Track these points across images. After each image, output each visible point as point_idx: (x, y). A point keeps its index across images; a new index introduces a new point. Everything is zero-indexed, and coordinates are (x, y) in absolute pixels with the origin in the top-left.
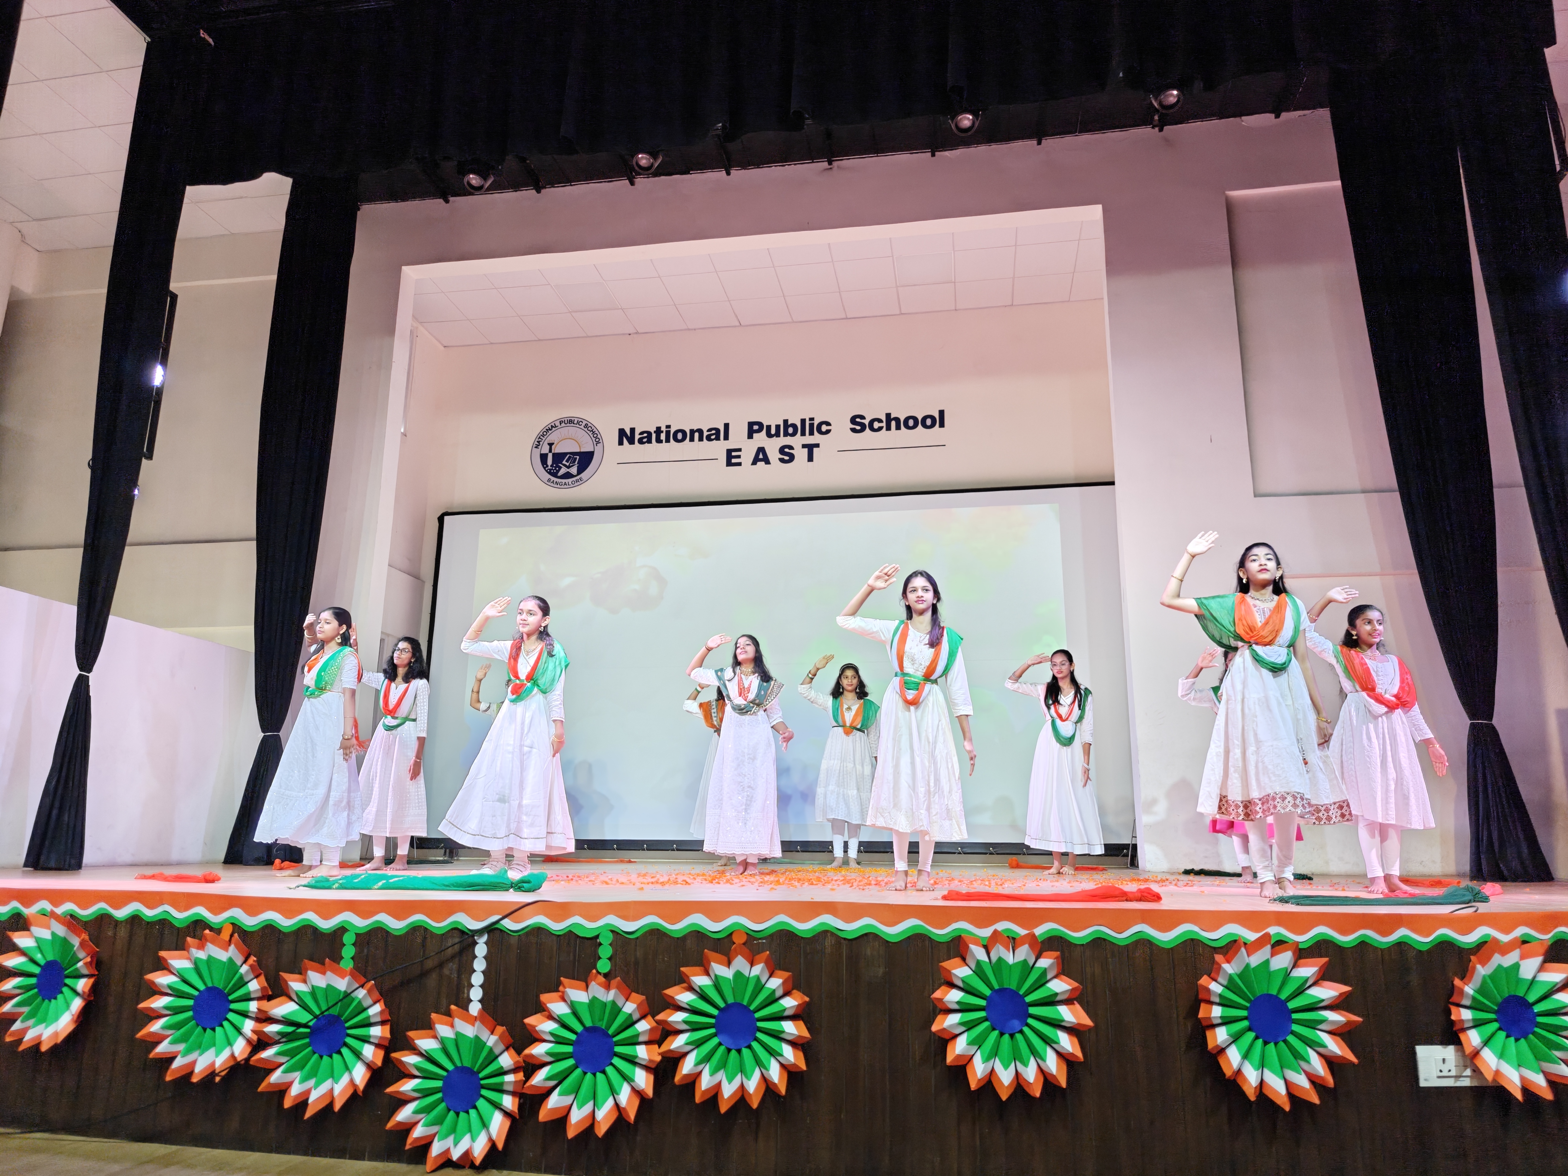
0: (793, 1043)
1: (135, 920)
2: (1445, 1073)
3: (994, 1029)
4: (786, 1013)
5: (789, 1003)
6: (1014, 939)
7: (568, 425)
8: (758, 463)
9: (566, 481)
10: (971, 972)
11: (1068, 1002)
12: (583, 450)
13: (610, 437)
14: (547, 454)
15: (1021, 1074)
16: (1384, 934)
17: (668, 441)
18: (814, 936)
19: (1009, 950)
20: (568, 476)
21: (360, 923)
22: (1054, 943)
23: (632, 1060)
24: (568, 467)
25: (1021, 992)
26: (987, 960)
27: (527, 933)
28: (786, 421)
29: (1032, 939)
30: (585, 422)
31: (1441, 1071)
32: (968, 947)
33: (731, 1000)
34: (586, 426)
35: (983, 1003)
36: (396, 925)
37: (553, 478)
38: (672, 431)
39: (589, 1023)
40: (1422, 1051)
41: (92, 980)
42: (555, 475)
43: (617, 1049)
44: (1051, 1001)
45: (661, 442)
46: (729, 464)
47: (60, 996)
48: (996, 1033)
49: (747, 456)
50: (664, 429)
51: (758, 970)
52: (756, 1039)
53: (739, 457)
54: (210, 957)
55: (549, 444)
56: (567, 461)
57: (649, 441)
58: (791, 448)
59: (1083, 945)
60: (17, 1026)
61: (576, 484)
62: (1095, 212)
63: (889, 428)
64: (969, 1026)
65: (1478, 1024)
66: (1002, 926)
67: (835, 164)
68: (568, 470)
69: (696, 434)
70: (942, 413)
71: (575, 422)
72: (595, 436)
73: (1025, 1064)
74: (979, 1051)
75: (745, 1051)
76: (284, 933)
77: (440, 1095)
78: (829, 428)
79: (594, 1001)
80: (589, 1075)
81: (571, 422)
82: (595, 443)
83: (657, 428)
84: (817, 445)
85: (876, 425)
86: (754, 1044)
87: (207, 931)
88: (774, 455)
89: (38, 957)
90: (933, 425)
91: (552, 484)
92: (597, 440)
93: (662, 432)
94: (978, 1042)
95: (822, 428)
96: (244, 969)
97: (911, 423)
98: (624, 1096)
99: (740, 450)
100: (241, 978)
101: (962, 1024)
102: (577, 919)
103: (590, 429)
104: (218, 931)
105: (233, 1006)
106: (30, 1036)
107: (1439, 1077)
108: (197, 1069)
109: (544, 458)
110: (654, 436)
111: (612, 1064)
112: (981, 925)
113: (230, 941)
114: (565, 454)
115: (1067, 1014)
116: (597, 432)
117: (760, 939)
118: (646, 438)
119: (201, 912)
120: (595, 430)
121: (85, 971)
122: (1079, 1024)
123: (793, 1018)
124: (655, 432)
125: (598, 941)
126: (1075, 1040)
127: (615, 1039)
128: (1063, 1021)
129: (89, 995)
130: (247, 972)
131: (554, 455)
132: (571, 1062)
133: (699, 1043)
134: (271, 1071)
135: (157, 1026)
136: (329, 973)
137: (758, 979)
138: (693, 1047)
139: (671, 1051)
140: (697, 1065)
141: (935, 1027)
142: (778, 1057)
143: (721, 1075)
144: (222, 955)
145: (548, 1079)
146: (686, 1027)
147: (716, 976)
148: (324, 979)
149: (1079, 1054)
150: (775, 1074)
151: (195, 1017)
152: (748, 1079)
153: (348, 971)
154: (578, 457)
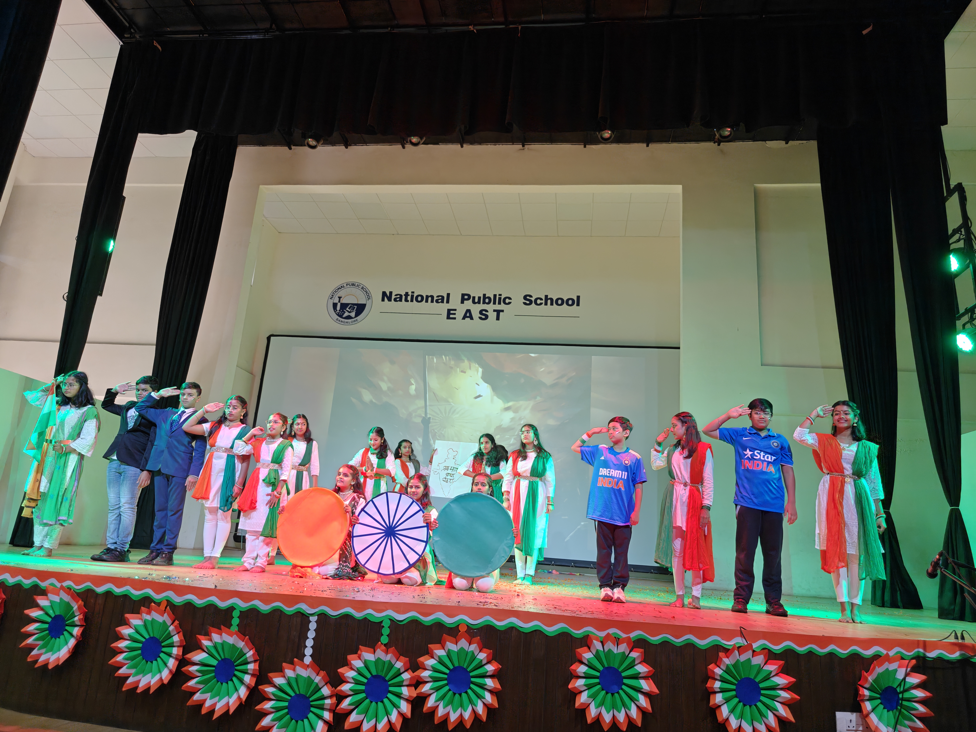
0: (491, 691)
1: (108, 593)
2: (851, 728)
3: (603, 690)
4: (488, 674)
5: (490, 668)
6: (618, 639)
7: (351, 286)
8: (466, 319)
9: (348, 320)
10: (593, 656)
11: (645, 678)
12: (359, 303)
13: (377, 296)
14: (337, 303)
15: (616, 717)
16: (822, 648)
17: (412, 301)
18: (506, 630)
19: (615, 645)
20: (349, 317)
21: (242, 605)
22: (639, 644)
23: (399, 696)
24: (350, 312)
25: (620, 670)
26: (602, 650)
27: (341, 617)
28: (484, 295)
29: (628, 640)
30: (362, 286)
31: (849, 727)
32: (592, 641)
33: (456, 665)
34: (363, 288)
35: (598, 674)
36: (264, 608)
37: (339, 318)
38: (415, 295)
39: (374, 673)
40: (839, 715)
41: (82, 629)
42: (341, 316)
43: (391, 689)
44: (636, 677)
45: (408, 301)
46: (448, 318)
47: (62, 637)
48: (604, 692)
49: (460, 314)
50: (410, 294)
51: (473, 647)
52: (470, 688)
53: (455, 314)
54: (153, 619)
55: (339, 297)
56: (349, 309)
57: (401, 300)
58: (487, 311)
59: (656, 645)
60: (35, 652)
61: (354, 323)
62: (678, 189)
63: (546, 304)
64: (589, 687)
65: (871, 699)
66: (613, 631)
67: (526, 147)
68: (350, 314)
69: (429, 298)
70: (578, 297)
71: (356, 285)
72: (368, 294)
73: (619, 712)
75: (464, 695)
76: (198, 608)
77: (286, 711)
78: (510, 301)
79: (378, 660)
80: (374, 703)
81: (353, 285)
82: (367, 299)
83: (406, 292)
84: (503, 311)
85: (539, 302)
86: (469, 691)
87: (152, 604)
88: (476, 314)
89: (51, 612)
90: (573, 304)
91: (339, 322)
92: (369, 297)
93: (409, 295)
94: (593, 697)
95: (506, 301)
96: (172, 628)
97: (560, 302)
98: (394, 716)
99: (455, 310)
100: (169, 633)
101: (585, 685)
102: (370, 611)
103: (364, 290)
104: (159, 604)
105: (164, 650)
106: (42, 658)
107: (847, 730)
108: (141, 685)
109: (335, 305)
110: (404, 297)
111: (387, 697)
112: (600, 629)
113: (165, 610)
114: (348, 304)
115: (644, 685)
116: (369, 292)
117: (475, 629)
118: (399, 298)
119: (149, 592)
120: (368, 291)
121: (78, 623)
122: (651, 691)
123: (491, 677)
124: (404, 295)
125: (382, 625)
126: (648, 700)
127: (389, 683)
128: (642, 689)
129: (80, 638)
130: (173, 630)
131: (341, 304)
132: (364, 695)
133: (437, 689)
134: (194, 693)
135: (120, 658)
136: (223, 634)
137: (473, 653)
138: (433, 691)
139: (421, 693)
140: (436, 701)
141: (570, 686)
142: (482, 700)
143: (449, 708)
144: (159, 619)
145: (350, 705)
146: (430, 680)
147: (449, 650)
148: (221, 638)
149: (650, 709)
150: (480, 709)
151: (142, 654)
152: (465, 711)
153: (236, 633)
154: (356, 307)
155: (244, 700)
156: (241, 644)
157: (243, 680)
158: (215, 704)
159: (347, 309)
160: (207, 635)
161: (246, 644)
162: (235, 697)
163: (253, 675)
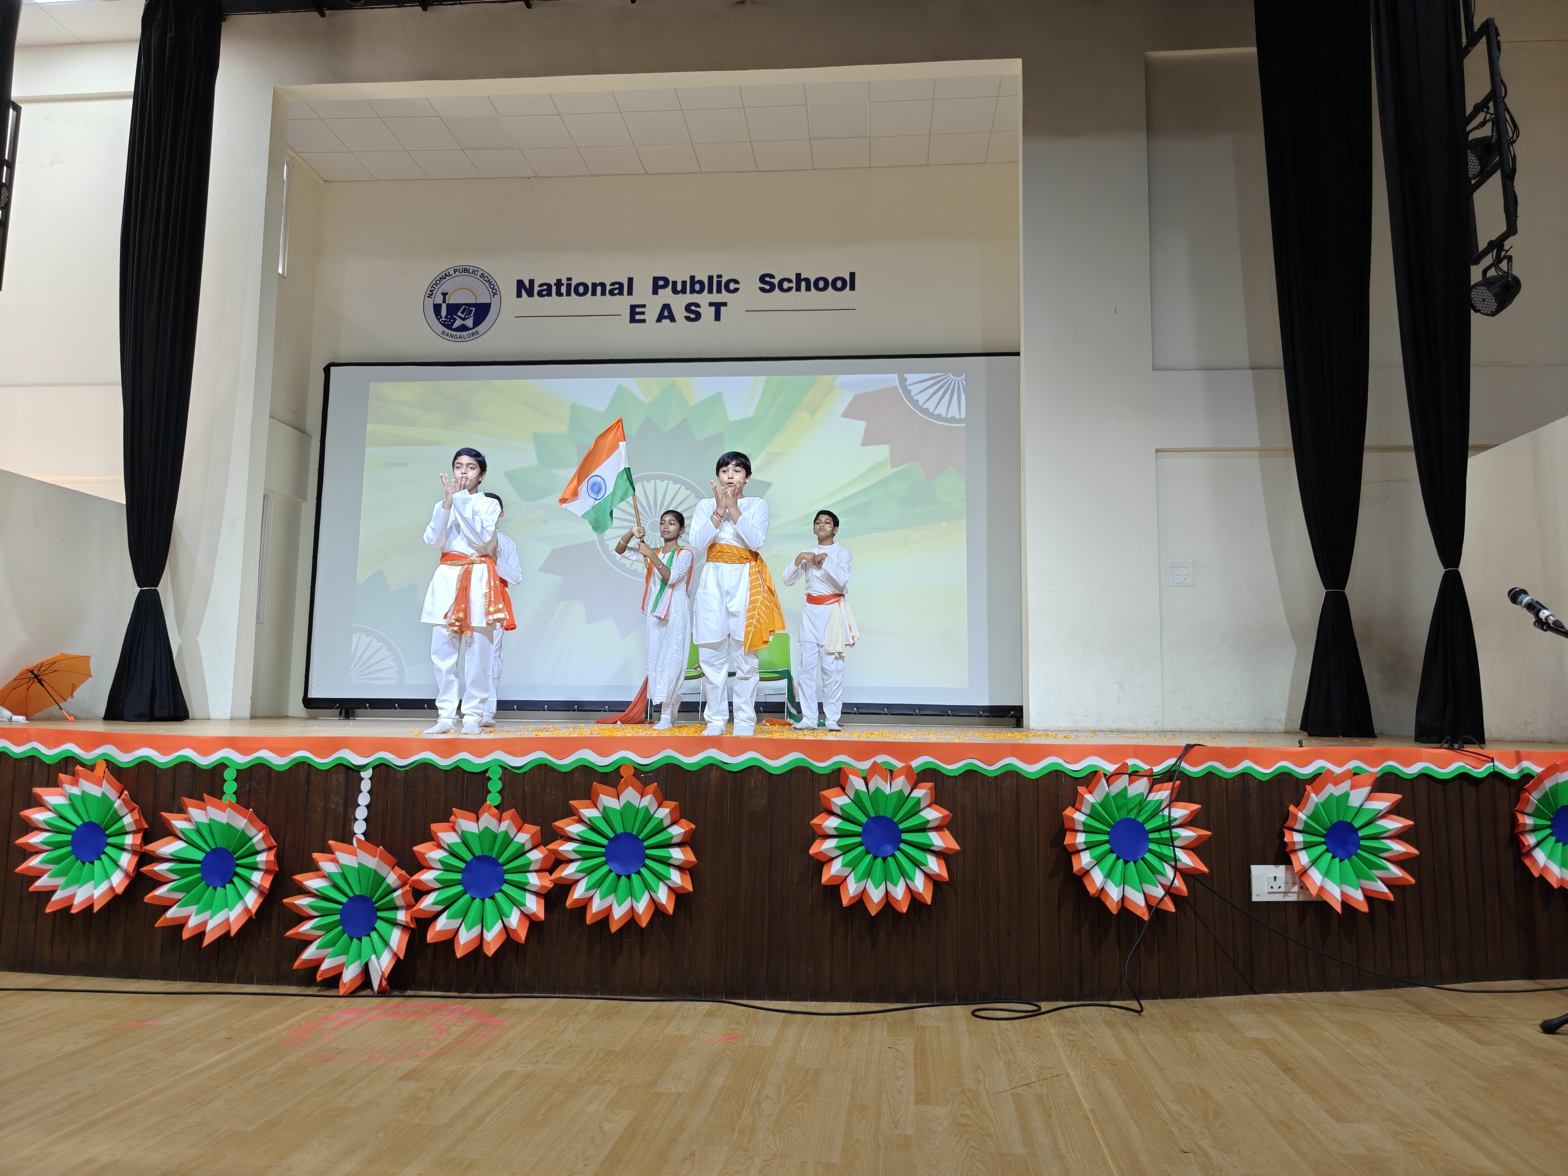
0: (680, 868)
2: (1276, 889)
3: (868, 853)
4: (674, 841)
5: (677, 831)
6: (891, 771)
7: (463, 274)
8: (663, 321)
9: (462, 334)
10: (850, 801)
11: (937, 829)
12: (479, 301)
13: (508, 289)
14: (441, 304)
15: (890, 893)
16: (1229, 766)
17: (569, 294)
18: (700, 769)
19: (887, 783)
20: (463, 328)
21: (240, 760)
22: (928, 775)
23: (522, 887)
24: (464, 319)
25: (895, 820)
26: (866, 791)
27: (414, 768)
28: (692, 278)
29: (908, 771)
30: (480, 272)
31: (1272, 888)
32: (848, 777)
33: (620, 830)
34: (482, 276)
35: (859, 829)
36: (279, 762)
37: (447, 331)
38: (574, 283)
39: (478, 853)
40: (1257, 871)
42: (449, 327)
43: (507, 877)
44: (922, 829)
45: (562, 295)
46: (633, 320)
48: (870, 857)
50: (564, 281)
51: (647, 800)
52: (645, 866)
53: (643, 313)
54: (83, 792)
55: (442, 294)
56: (462, 313)
57: (549, 294)
58: (697, 305)
59: (955, 776)
61: (472, 338)
62: (1015, 66)
63: (798, 289)
64: (844, 851)
65: (1307, 846)
66: (881, 759)
68: (464, 322)
69: (598, 288)
70: (852, 275)
71: (471, 271)
72: (492, 286)
73: (895, 884)
74: (853, 873)
75: (634, 877)
76: (161, 770)
78: (737, 286)
79: (484, 832)
80: (478, 901)
81: (466, 270)
82: (492, 294)
83: (557, 280)
84: (725, 304)
85: (786, 285)
86: (644, 871)
87: (78, 768)
88: (679, 312)
90: (843, 288)
91: (446, 337)
92: (494, 291)
93: (563, 284)
94: (853, 865)
95: (729, 286)
96: (118, 804)
97: (821, 284)
98: (514, 920)
99: (644, 306)
100: (115, 812)
101: (838, 848)
102: (464, 755)
103: (486, 279)
104: (92, 768)
105: (110, 840)
107: (1269, 893)
108: (77, 901)
109: (437, 308)
110: (554, 288)
111: (501, 891)
112: (860, 758)
113: (104, 777)
114: (460, 305)
115: (936, 840)
116: (494, 283)
117: (648, 772)
118: (546, 291)
119: (72, 748)
120: (492, 280)
122: (946, 848)
123: (680, 845)
124: (555, 284)
125: (487, 775)
126: (943, 863)
127: (505, 868)
128: (932, 845)
130: (121, 807)
131: (449, 306)
132: (460, 888)
133: (590, 871)
134: (167, 908)
135: (34, 862)
136: (209, 808)
137: (647, 810)
138: (584, 875)
139: (561, 878)
140: (587, 890)
141: (813, 851)
142: (666, 882)
143: (611, 899)
144: (95, 791)
145: (436, 903)
146: (576, 856)
147: (604, 808)
148: (206, 814)
149: (945, 874)
150: (663, 896)
151: (74, 852)
152: (638, 901)
153: (230, 805)
154: (474, 309)
155: (254, 911)
156: (241, 822)
157: (250, 880)
158: (205, 923)
159: (459, 314)
160: (182, 810)
161: (250, 821)
162: (238, 909)
163: (267, 872)
